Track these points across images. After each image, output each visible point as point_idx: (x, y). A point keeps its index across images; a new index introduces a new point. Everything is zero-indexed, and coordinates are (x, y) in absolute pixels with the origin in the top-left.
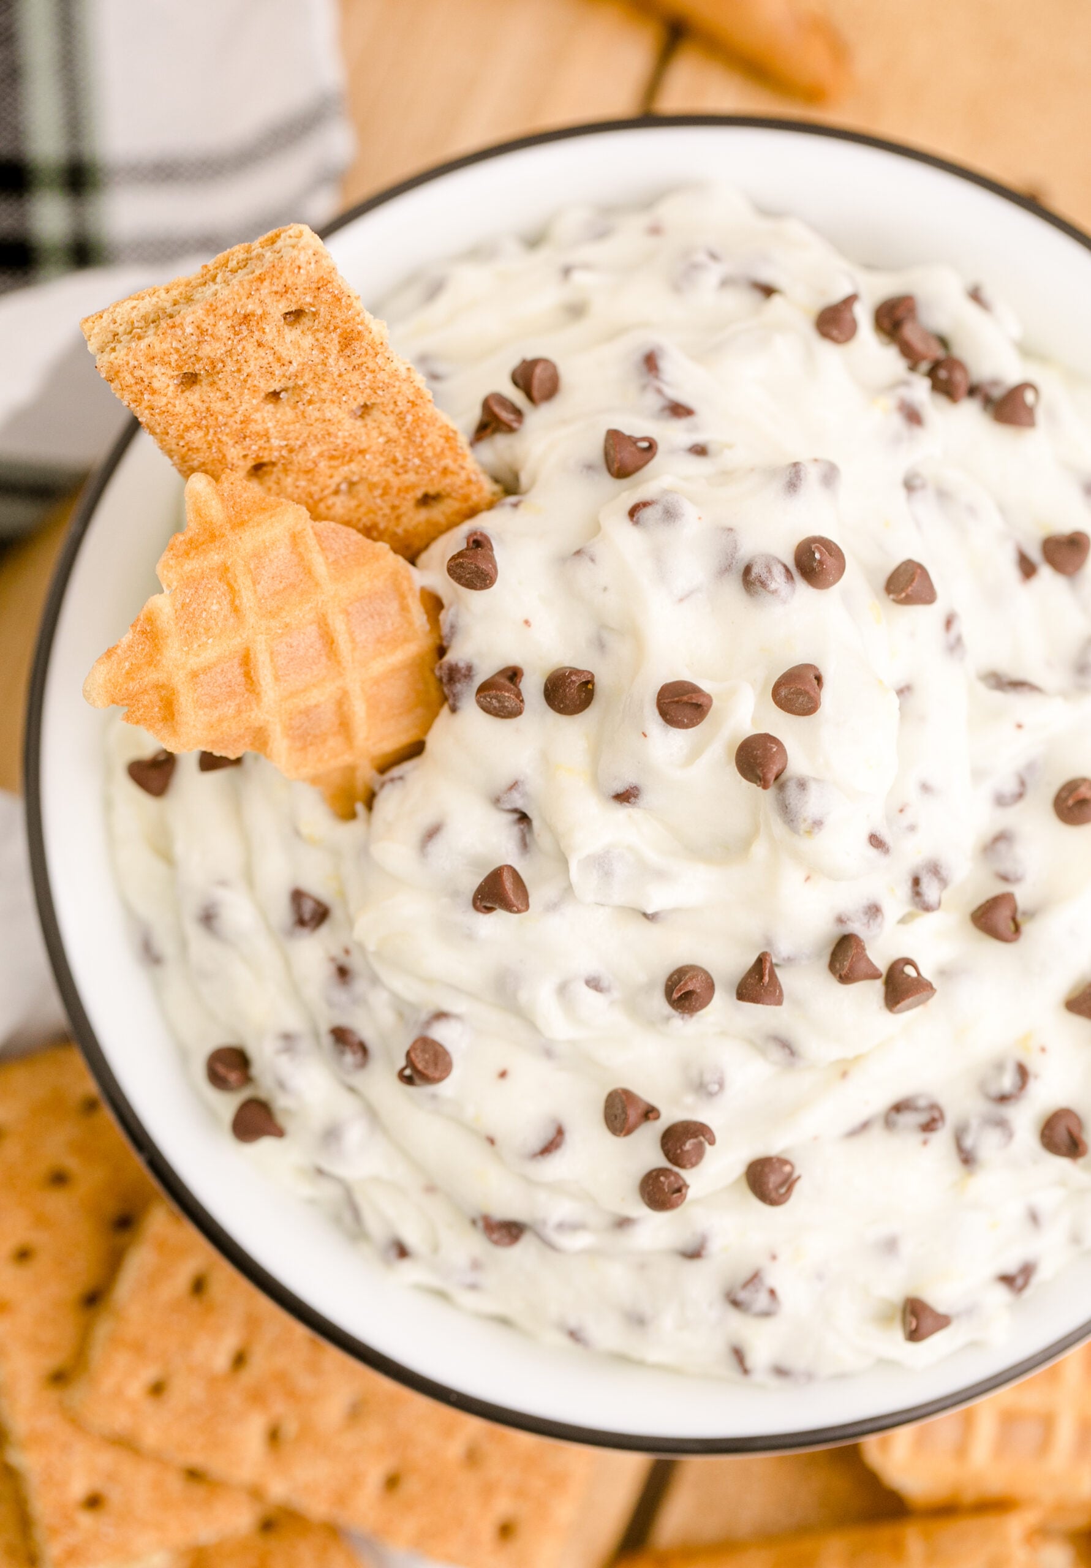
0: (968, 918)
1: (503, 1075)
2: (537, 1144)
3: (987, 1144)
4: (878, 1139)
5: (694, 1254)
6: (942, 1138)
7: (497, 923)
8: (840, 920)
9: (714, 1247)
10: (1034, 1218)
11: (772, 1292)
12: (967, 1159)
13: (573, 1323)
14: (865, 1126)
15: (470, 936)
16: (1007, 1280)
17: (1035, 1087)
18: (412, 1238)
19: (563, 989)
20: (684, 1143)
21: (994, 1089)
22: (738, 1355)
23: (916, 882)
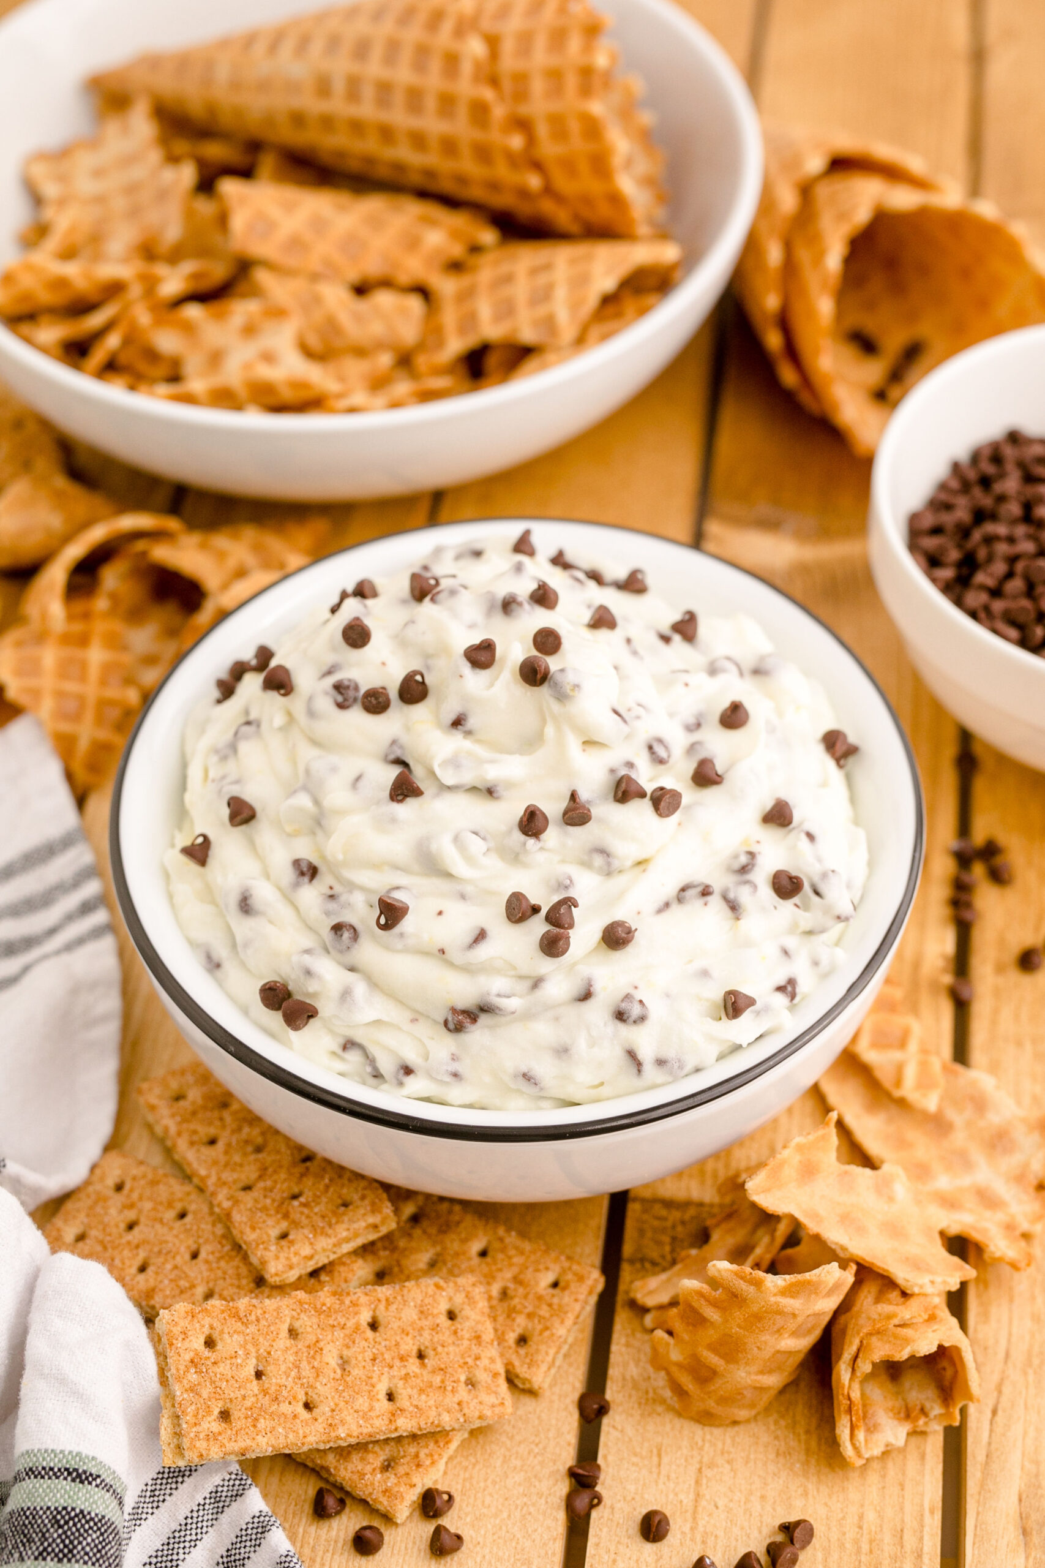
0: (691, 782)
1: (440, 913)
2: (470, 939)
3: (744, 896)
4: (676, 909)
5: (586, 996)
6: (715, 901)
7: (407, 809)
8: (612, 771)
9: (597, 987)
10: (786, 952)
11: (641, 1001)
12: (734, 907)
13: (524, 1069)
14: (667, 905)
15: (393, 820)
16: (781, 989)
17: (760, 860)
18: (412, 1057)
19: (456, 839)
20: (560, 910)
21: (737, 865)
22: (632, 1055)
23: (650, 748)
